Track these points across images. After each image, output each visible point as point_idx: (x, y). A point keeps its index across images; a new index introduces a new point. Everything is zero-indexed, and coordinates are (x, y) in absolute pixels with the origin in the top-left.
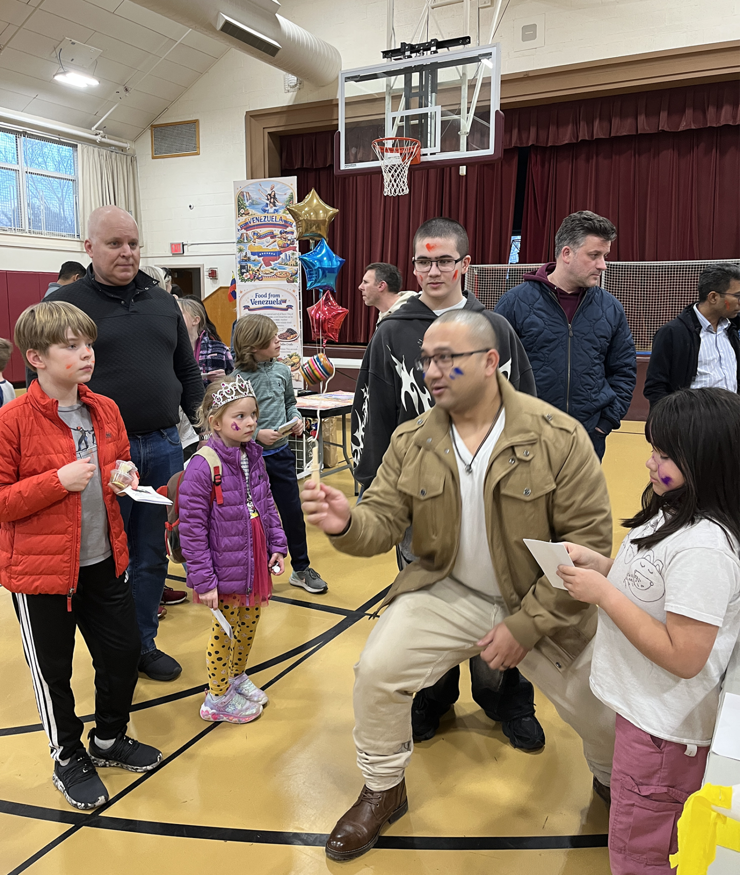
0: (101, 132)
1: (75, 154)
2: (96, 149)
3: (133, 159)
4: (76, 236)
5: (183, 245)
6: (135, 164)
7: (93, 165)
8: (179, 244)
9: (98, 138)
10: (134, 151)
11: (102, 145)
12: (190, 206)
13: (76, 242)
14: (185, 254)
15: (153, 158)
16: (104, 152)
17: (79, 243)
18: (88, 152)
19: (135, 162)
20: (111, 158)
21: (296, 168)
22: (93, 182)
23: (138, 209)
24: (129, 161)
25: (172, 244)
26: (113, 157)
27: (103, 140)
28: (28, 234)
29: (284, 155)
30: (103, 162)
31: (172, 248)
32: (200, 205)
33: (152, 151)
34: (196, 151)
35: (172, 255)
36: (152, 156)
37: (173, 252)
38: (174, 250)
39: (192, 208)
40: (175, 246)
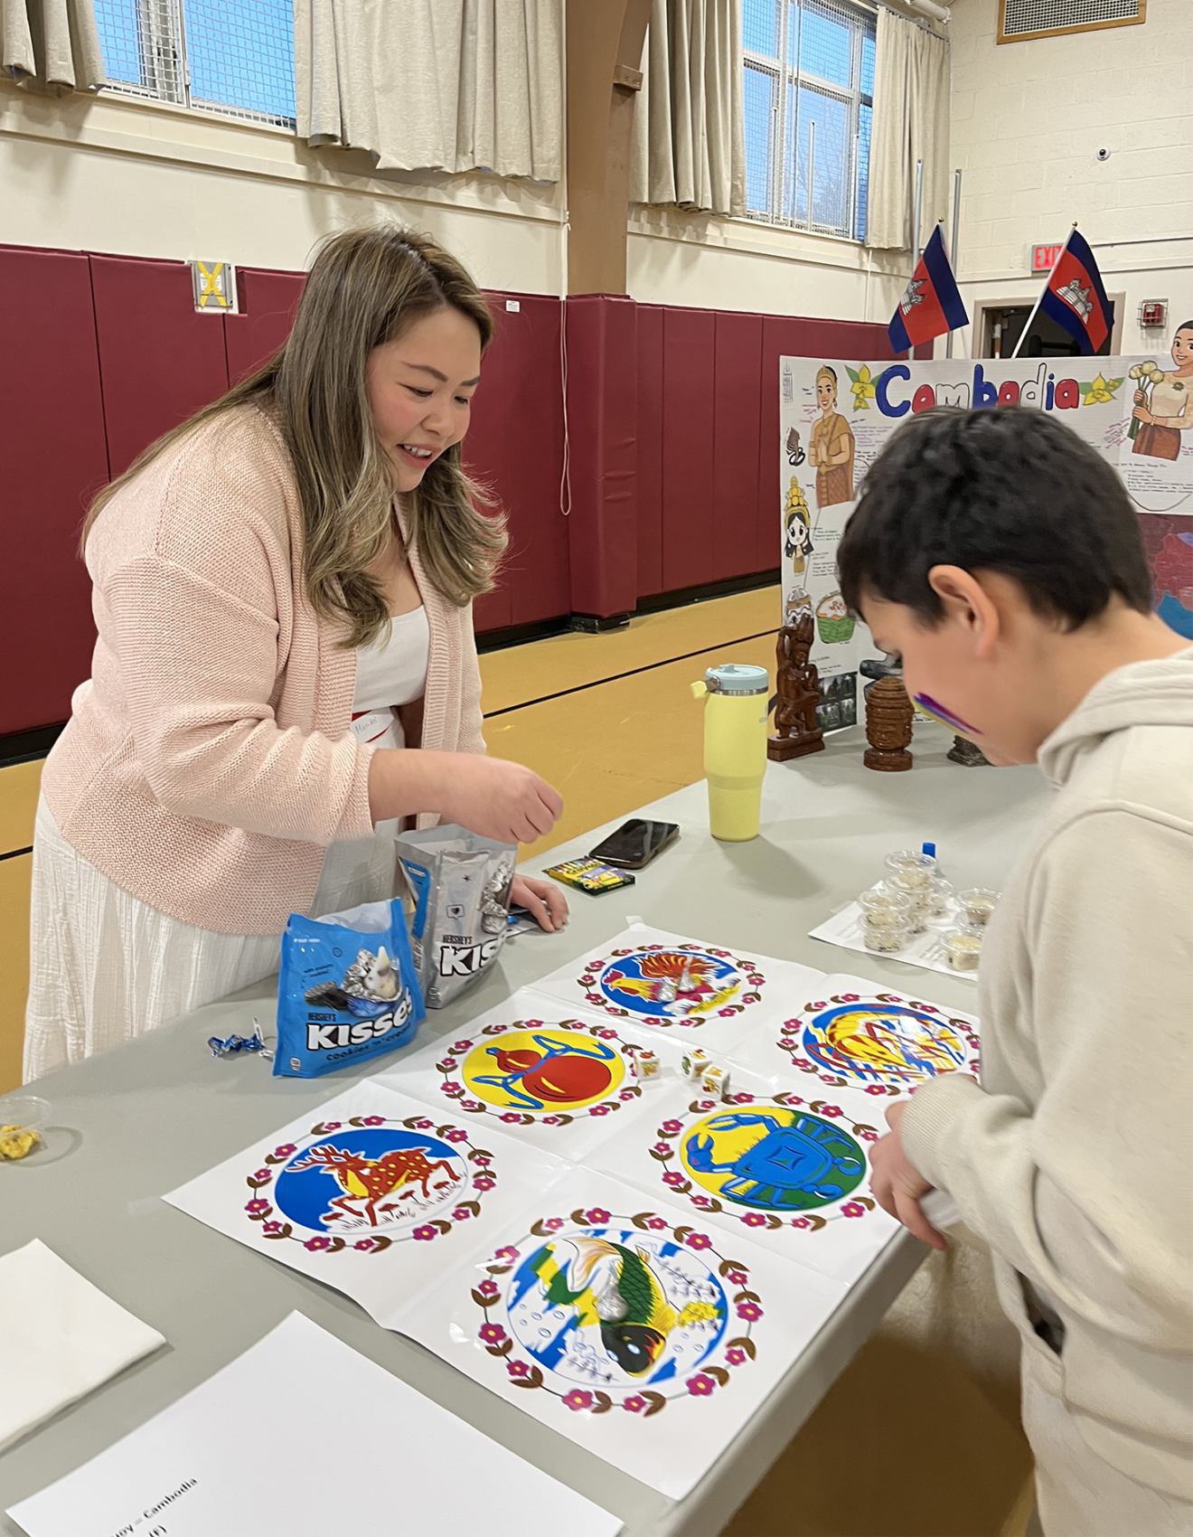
3: (946, 48)
6: (948, 61)
8: (1059, 248)
10: (948, 29)
12: (1102, 153)
13: (850, 248)
15: (1002, 41)
17: (855, 249)
19: (948, 56)
25: (1037, 249)
31: (1038, 258)
32: (1132, 148)
33: (1000, 26)
34: (1136, 15)
35: (1030, 275)
36: (998, 36)
37: (1038, 266)
38: (1042, 261)
39: (1106, 156)
40: (1047, 253)
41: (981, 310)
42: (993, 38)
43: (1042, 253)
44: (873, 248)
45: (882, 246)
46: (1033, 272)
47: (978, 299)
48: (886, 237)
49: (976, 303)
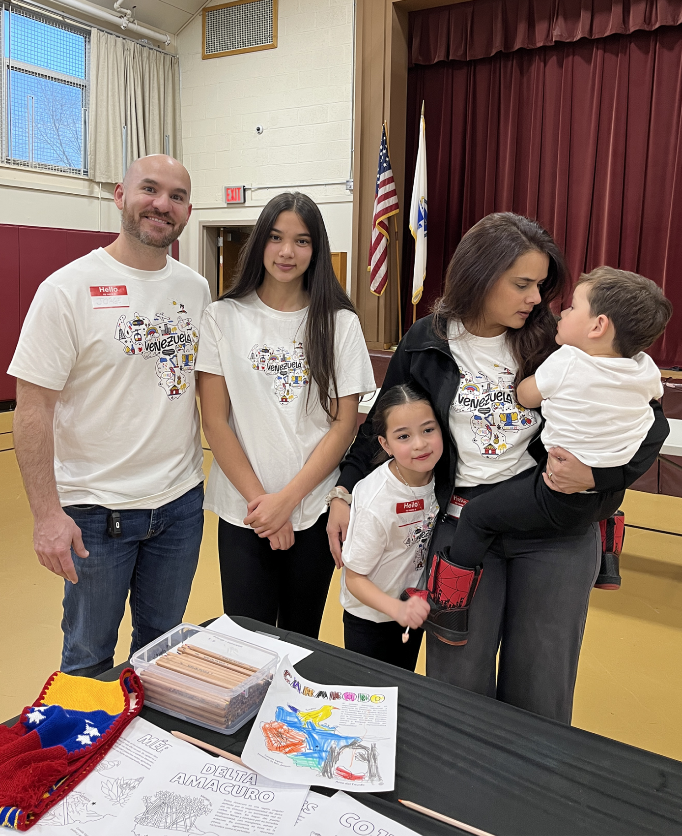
0: (129, 12)
1: (88, 47)
2: (120, 40)
3: (174, 61)
4: (82, 172)
5: (244, 190)
6: (177, 69)
7: (113, 64)
8: (239, 189)
9: (123, 22)
10: (176, 49)
11: (128, 34)
12: (258, 129)
13: (82, 182)
14: (247, 204)
15: (205, 58)
16: (131, 44)
17: (86, 183)
18: (107, 43)
19: (176, 65)
20: (141, 55)
21: (436, 60)
22: (113, 89)
23: (178, 137)
24: (168, 63)
25: (227, 189)
26: (145, 54)
27: (131, 25)
28: (7, 165)
29: (416, 43)
30: (129, 60)
31: (228, 195)
32: (274, 127)
33: (203, 48)
34: (272, 43)
35: (226, 206)
36: (202, 55)
37: (228, 200)
38: (230, 197)
39: (260, 131)
40: (232, 192)
41: (202, 227)
42: (200, 55)
43: (230, 192)
44: (102, 183)
45: (109, 181)
46: (228, 204)
47: (200, 220)
48: (113, 175)
49: (200, 222)
